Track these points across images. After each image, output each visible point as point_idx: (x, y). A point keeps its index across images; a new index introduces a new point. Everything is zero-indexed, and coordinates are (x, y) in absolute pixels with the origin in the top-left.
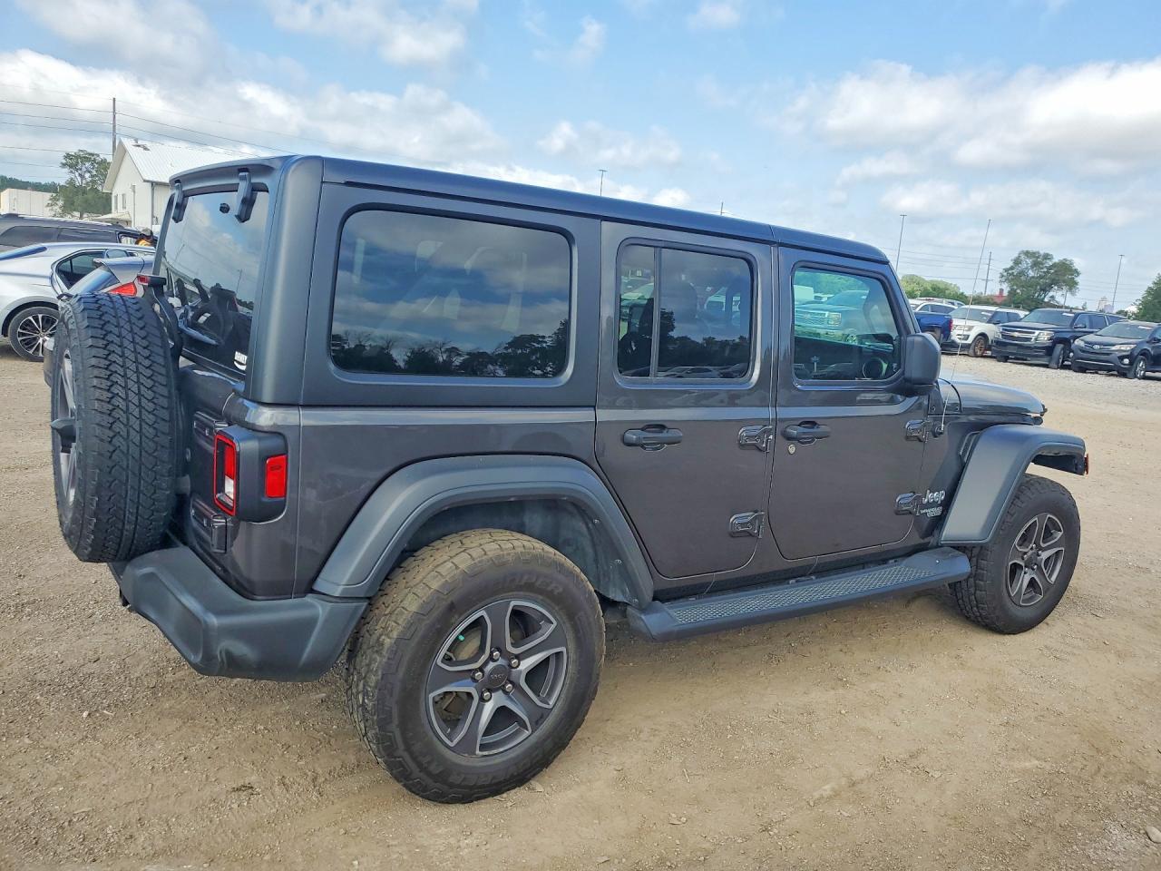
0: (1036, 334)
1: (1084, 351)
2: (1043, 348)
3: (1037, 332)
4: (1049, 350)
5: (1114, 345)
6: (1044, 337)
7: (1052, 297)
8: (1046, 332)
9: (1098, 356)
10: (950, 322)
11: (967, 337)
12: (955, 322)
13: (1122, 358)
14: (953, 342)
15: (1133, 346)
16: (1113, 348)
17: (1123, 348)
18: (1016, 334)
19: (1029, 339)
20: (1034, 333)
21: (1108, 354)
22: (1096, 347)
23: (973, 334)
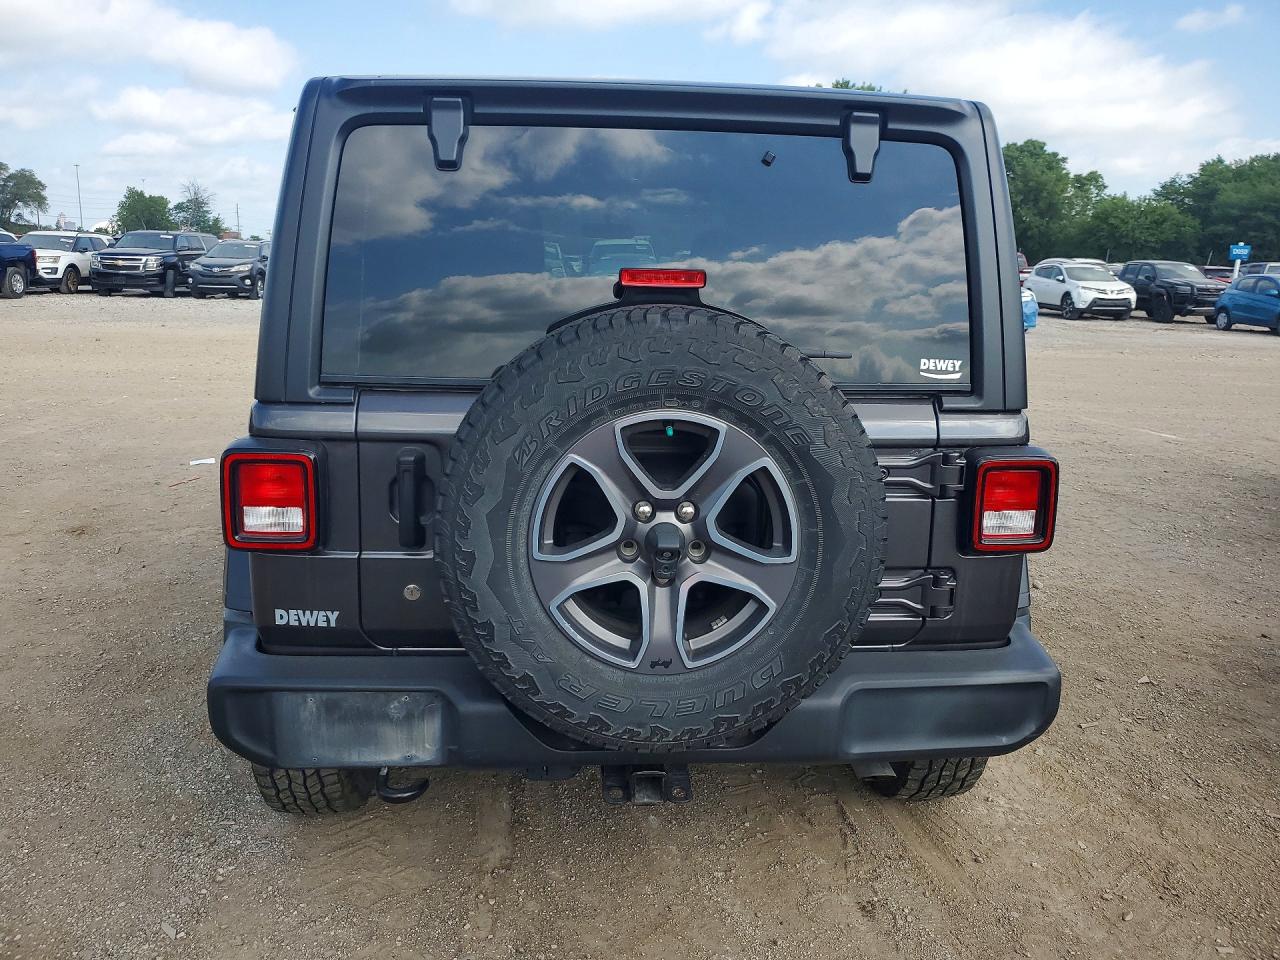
0: (143, 261)
1: (203, 276)
2: (154, 276)
3: (144, 259)
4: (161, 277)
5: (232, 266)
6: (151, 263)
7: (19, 215)
8: (153, 258)
9: (220, 279)
10: (33, 253)
11: (55, 271)
12: (39, 253)
13: (243, 279)
14: (41, 278)
15: (250, 266)
16: (233, 270)
17: (242, 268)
18: (120, 263)
19: (137, 268)
20: (141, 260)
21: (230, 276)
22: (216, 270)
23: (62, 266)
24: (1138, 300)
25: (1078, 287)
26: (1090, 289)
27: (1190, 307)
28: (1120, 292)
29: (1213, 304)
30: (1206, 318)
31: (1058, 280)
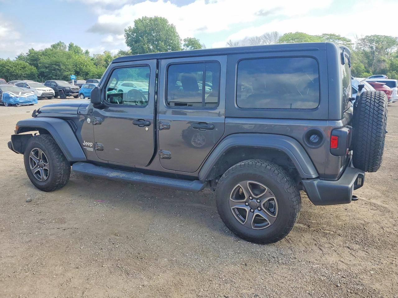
24: (55, 92)
25: (36, 89)
26: (40, 90)
27: (71, 94)
28: (50, 90)
29: (78, 92)
30: (74, 97)
31: (27, 88)
